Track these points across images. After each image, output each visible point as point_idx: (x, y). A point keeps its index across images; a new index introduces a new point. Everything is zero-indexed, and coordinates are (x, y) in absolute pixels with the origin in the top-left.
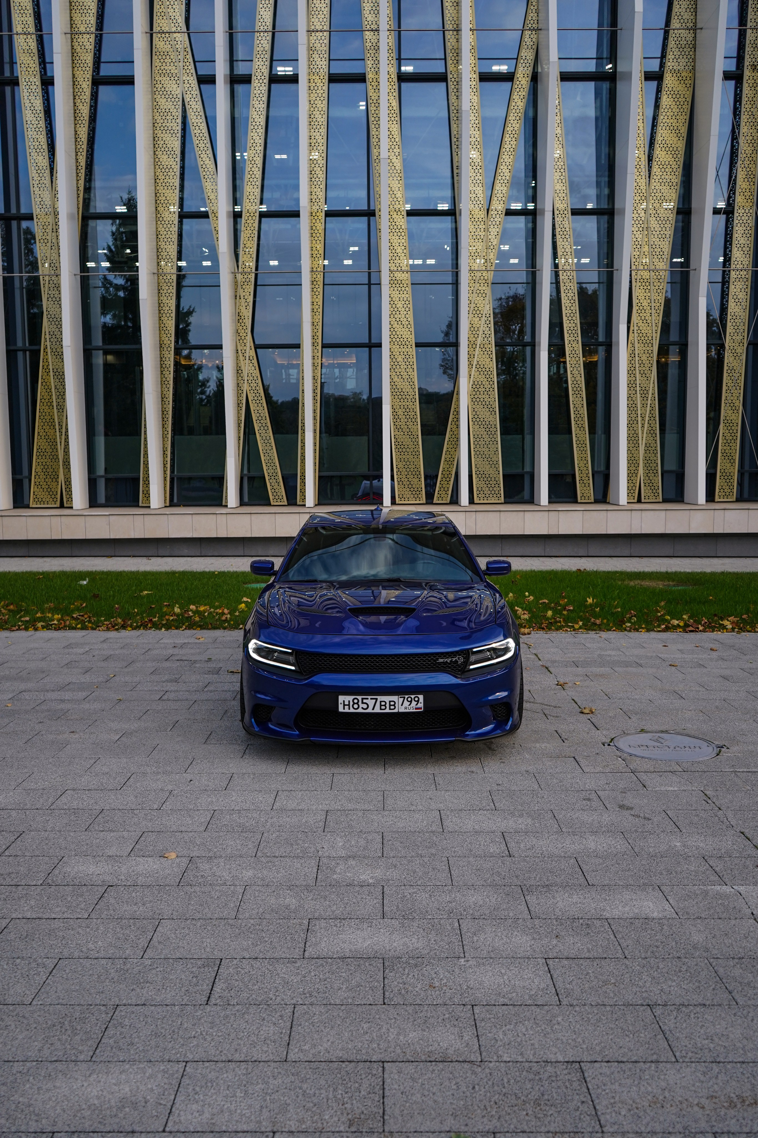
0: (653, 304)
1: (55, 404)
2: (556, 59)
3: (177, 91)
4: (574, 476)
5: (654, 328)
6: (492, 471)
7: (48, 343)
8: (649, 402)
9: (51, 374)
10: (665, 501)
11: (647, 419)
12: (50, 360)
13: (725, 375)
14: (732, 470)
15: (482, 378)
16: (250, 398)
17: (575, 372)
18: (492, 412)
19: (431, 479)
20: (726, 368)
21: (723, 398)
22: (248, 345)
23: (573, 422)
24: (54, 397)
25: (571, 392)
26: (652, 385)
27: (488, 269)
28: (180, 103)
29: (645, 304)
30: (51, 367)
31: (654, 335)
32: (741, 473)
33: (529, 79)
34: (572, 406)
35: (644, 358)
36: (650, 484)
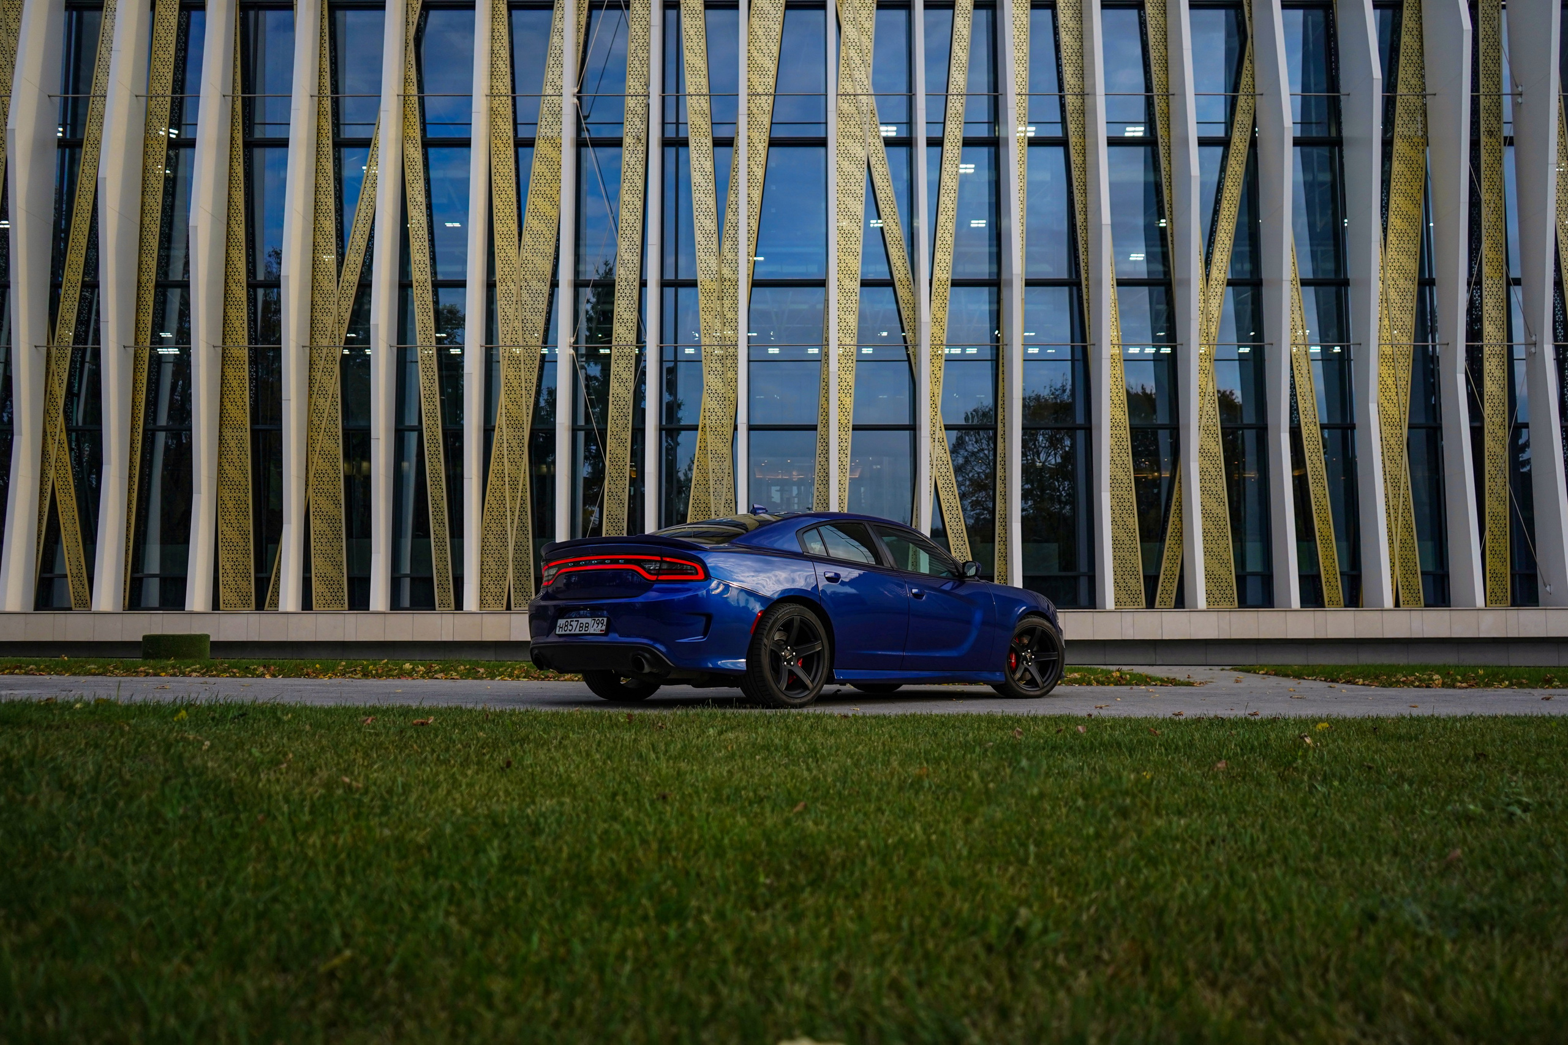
0: (1399, 383)
1: (711, 490)
2: (1291, 125)
3: (862, 154)
4: (1319, 576)
5: (1402, 409)
6: (1222, 572)
7: (708, 422)
8: (1402, 492)
9: (710, 456)
10: (1426, 606)
11: (1401, 511)
12: (709, 441)
13: (1487, 461)
14: (1503, 570)
15: (1207, 464)
16: (939, 486)
17: (1314, 457)
18: (1220, 502)
19: (1151, 582)
20: (1486, 454)
21: (1487, 488)
22: (938, 425)
23: (1315, 515)
24: (711, 482)
25: (1310, 481)
26: (1403, 473)
27: (1211, 342)
28: (865, 166)
29: (1390, 381)
30: (709, 448)
31: (1403, 417)
32: (1512, 575)
33: (1247, 144)
34: (1312, 496)
35: (1392, 442)
36: (1408, 587)
